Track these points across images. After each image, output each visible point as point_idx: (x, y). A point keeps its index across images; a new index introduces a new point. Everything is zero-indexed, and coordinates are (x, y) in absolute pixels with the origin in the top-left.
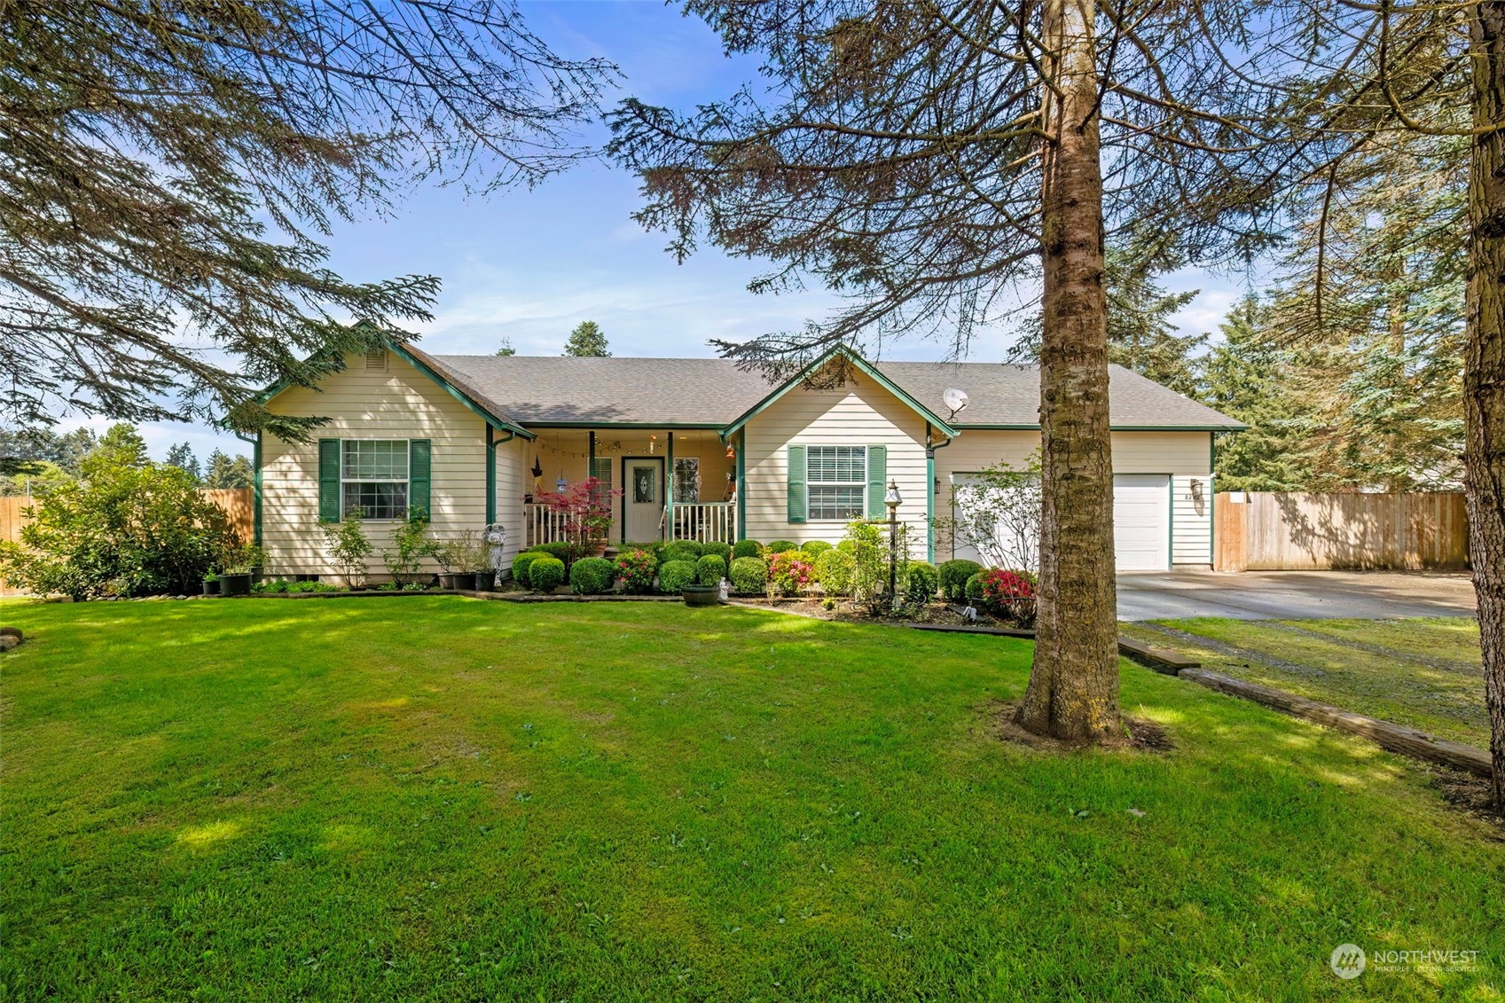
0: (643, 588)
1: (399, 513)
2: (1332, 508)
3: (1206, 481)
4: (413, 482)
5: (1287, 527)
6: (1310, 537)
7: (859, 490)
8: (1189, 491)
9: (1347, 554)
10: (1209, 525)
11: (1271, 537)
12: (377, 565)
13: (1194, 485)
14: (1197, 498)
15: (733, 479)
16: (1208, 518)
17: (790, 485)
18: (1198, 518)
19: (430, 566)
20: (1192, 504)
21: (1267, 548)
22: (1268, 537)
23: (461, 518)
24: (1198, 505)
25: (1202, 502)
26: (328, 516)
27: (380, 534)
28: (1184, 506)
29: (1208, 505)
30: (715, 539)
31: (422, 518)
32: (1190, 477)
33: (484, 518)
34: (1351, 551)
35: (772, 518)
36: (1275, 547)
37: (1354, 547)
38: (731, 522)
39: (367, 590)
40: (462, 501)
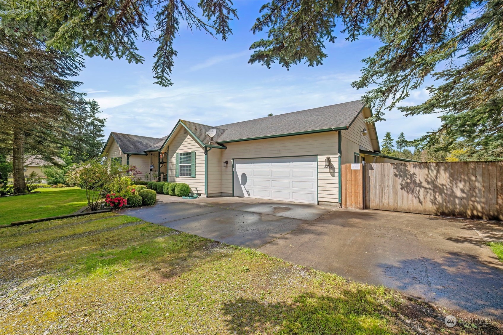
2: (438, 171)
3: (335, 159)
6: (418, 188)
9: (454, 204)
10: (338, 182)
11: (389, 191)
13: (328, 160)
14: (331, 167)
16: (337, 178)
17: (176, 165)
18: (332, 178)
20: (328, 170)
21: (386, 197)
22: (386, 190)
24: (332, 171)
25: (334, 170)
28: (325, 171)
29: (337, 171)
32: (326, 156)
34: (457, 201)
36: (391, 196)
37: (461, 199)
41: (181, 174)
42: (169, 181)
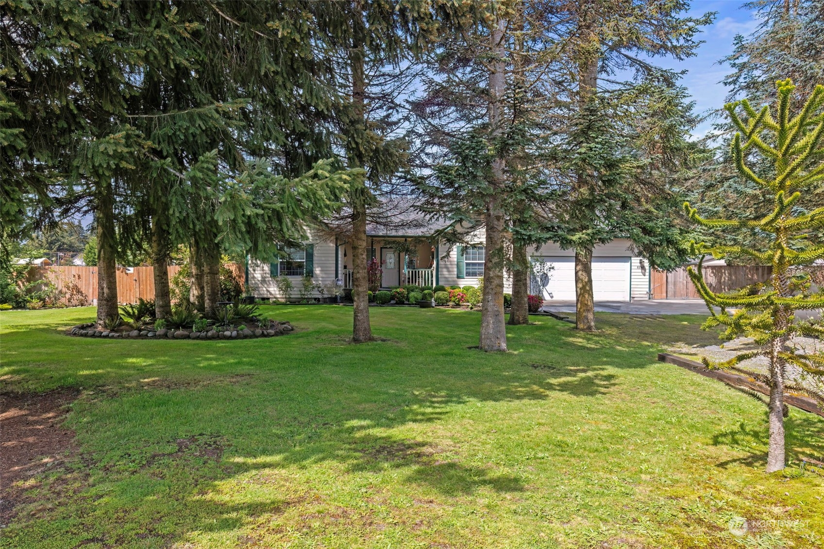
0: (401, 302)
1: (301, 274)
3: (647, 261)
4: (306, 261)
8: (639, 265)
10: (648, 280)
12: (295, 294)
13: (641, 262)
14: (643, 267)
15: (433, 258)
16: (648, 277)
17: (458, 262)
18: (643, 277)
19: (316, 294)
20: (640, 271)
23: (324, 276)
24: (643, 271)
25: (645, 270)
26: (274, 275)
27: (296, 280)
28: (637, 272)
29: (647, 271)
30: (425, 284)
31: (310, 274)
32: (639, 259)
33: (334, 276)
35: (447, 276)
38: (432, 277)
39: (292, 302)
40: (325, 269)
41: (468, 274)
42: (441, 283)
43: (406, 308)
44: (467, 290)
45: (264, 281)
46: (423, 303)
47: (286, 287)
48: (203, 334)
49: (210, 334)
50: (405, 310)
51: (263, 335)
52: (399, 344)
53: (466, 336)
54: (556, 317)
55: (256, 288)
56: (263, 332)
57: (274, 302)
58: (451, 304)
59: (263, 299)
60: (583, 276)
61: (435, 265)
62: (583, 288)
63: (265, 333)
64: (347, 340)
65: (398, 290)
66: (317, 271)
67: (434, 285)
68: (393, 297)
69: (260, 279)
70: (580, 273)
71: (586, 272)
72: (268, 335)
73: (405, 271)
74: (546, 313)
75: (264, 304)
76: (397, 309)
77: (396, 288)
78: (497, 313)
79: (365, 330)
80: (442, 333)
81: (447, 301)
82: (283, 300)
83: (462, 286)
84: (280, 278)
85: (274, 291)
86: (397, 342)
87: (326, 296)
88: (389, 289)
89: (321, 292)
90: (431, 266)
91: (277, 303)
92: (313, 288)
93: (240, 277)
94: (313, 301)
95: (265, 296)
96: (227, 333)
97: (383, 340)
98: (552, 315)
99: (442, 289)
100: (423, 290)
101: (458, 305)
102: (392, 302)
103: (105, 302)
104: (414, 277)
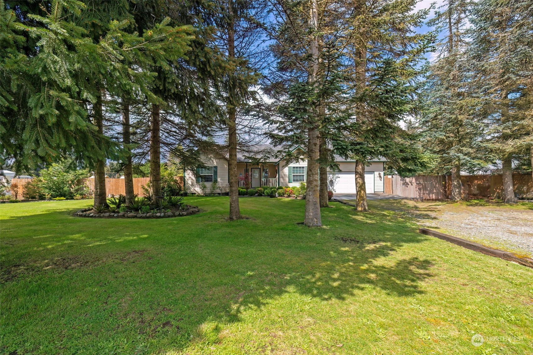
0: (260, 195)
1: (211, 181)
3: (382, 173)
4: (214, 175)
5: (402, 182)
7: (303, 176)
10: (383, 183)
12: (208, 191)
13: (379, 174)
14: (380, 177)
15: (277, 173)
16: (383, 181)
17: (289, 175)
18: (380, 181)
19: (218, 191)
23: (222, 182)
26: (198, 182)
27: (208, 185)
28: (377, 179)
29: (383, 178)
30: (273, 186)
31: (216, 181)
32: (378, 172)
38: (276, 182)
39: (206, 195)
40: (223, 178)
41: (294, 180)
42: (280, 185)
43: (263, 197)
44: (294, 188)
45: (192, 185)
46: (272, 195)
47: (204, 188)
48: (144, 215)
49: (148, 215)
50: (263, 199)
51: (180, 215)
52: (256, 221)
53: (295, 215)
54: (342, 202)
55: (189, 189)
56: (179, 214)
57: (198, 195)
58: (286, 195)
59: (193, 194)
60: (360, 181)
61: (277, 176)
62: (360, 187)
63: (181, 214)
64: (226, 218)
65: (259, 189)
66: (219, 180)
67: (277, 186)
68: (257, 192)
69: (190, 184)
70: (358, 179)
71: (362, 178)
72: (183, 215)
73: (263, 180)
74: (336, 200)
75: (193, 196)
76: (259, 199)
77: (258, 188)
78: (315, 203)
79: (237, 212)
80: (281, 213)
81: (284, 194)
82: (202, 194)
83: (291, 187)
84: (201, 183)
85: (198, 189)
86: (255, 220)
87: (223, 192)
88: (255, 188)
89: (221, 190)
90: (276, 177)
91: (199, 196)
92: (217, 188)
93: (181, 183)
94: (217, 195)
95: (193, 192)
96: (158, 214)
97: (247, 218)
98: (339, 201)
99: (281, 188)
100: (272, 188)
101: (289, 196)
102: (256, 195)
103: (98, 197)
104: (267, 182)
